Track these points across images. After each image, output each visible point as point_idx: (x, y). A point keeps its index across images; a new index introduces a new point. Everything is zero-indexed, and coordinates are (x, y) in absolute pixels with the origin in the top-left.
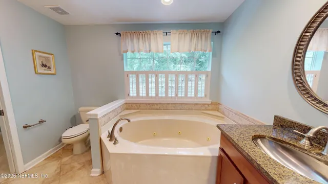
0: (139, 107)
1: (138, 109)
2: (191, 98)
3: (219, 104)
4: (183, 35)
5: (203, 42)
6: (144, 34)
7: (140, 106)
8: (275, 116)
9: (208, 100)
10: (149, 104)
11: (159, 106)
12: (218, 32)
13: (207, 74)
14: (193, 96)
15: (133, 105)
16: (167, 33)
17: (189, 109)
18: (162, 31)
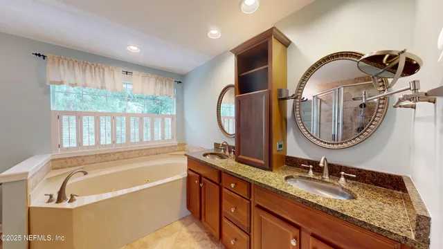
0: (81, 162)
1: (80, 165)
2: (159, 141)
3: (185, 144)
4: (147, 78)
5: (168, 87)
6: (93, 67)
7: (83, 160)
8: (215, 144)
9: (175, 142)
10: (100, 155)
11: (117, 155)
12: (180, 82)
13: (172, 117)
14: (160, 139)
15: (68, 160)
16: (127, 72)
17: (157, 154)
18: (121, 70)
